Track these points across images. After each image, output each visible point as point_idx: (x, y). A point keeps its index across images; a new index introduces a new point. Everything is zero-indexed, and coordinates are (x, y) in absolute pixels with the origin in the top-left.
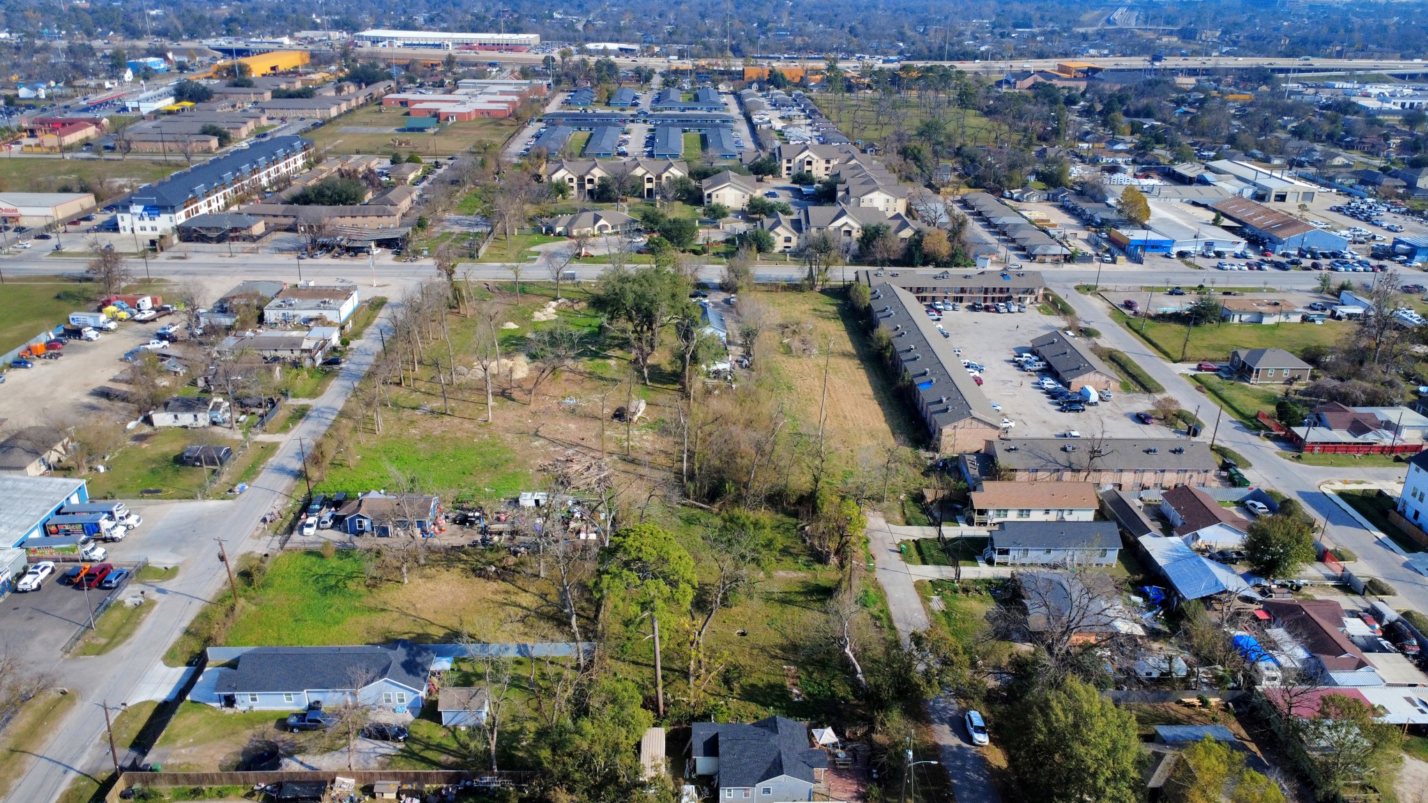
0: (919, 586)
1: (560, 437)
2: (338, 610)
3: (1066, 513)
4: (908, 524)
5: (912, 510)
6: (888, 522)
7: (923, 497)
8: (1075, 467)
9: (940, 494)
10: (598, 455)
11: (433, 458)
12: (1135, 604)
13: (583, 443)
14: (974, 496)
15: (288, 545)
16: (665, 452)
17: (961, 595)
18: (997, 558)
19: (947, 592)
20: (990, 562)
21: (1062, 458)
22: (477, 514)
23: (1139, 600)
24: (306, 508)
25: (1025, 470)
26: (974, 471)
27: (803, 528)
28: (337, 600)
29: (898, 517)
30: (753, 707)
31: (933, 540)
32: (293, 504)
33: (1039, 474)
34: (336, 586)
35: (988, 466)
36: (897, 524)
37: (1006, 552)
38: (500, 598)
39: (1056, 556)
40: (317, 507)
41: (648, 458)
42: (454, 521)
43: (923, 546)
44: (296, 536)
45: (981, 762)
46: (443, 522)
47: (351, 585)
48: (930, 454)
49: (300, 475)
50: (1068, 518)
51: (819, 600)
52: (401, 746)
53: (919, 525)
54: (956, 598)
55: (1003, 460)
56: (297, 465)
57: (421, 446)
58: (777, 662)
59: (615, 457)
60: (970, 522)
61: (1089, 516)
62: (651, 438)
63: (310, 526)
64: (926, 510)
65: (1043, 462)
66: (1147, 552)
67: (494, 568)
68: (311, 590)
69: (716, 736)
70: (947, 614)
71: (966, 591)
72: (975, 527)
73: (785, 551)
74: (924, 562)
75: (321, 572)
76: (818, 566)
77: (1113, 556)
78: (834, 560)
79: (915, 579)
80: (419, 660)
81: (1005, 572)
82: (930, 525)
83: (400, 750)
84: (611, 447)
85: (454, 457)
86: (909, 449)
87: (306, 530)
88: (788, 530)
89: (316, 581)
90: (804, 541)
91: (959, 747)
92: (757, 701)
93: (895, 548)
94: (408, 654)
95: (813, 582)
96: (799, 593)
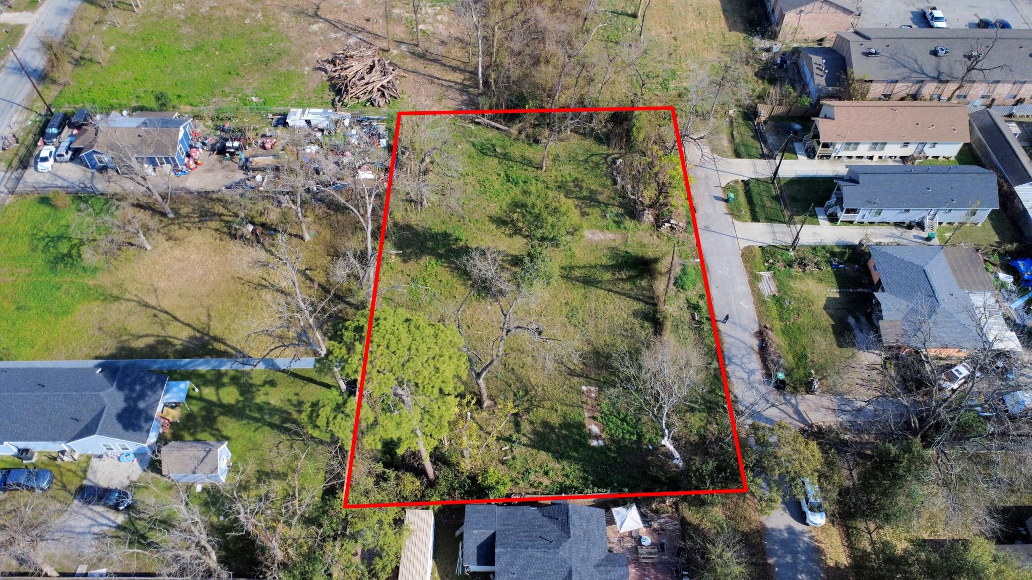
0: (747, 255)
1: (342, 17)
2: (67, 292)
3: (927, 146)
4: (738, 155)
5: (744, 133)
6: (713, 150)
7: (756, 114)
8: (943, 78)
9: (779, 110)
10: (384, 45)
11: (198, 48)
12: (1003, 285)
13: (368, 27)
14: (821, 124)
15: (20, 188)
16: (461, 40)
17: (796, 270)
18: (842, 216)
19: (780, 266)
20: (833, 219)
21: (929, 64)
22: (236, 144)
23: (1006, 278)
24: (42, 133)
25: (883, 81)
26: (819, 80)
27: (614, 162)
28: (66, 278)
29: (725, 143)
30: (543, 456)
31: (765, 181)
32: (32, 120)
33: (899, 85)
34: (69, 255)
35: (838, 78)
36: (722, 154)
37: (854, 211)
38: (256, 274)
39: (914, 216)
40: (54, 131)
41: (441, 50)
42: (212, 150)
43: (755, 190)
44: (30, 176)
45: (816, 552)
46: (200, 153)
47: (87, 253)
48: (767, 44)
49: (42, 77)
50: (929, 152)
51: (629, 278)
52: (120, 519)
53: (750, 156)
54: (790, 276)
55: (859, 68)
56: (38, 61)
57: (185, 30)
58: (575, 380)
59: (404, 47)
60: (811, 154)
61: (951, 150)
62: (445, 19)
63: (45, 159)
64: (759, 135)
65: (906, 72)
66: (1025, 210)
67: (250, 228)
68: (40, 260)
69: (494, 534)
70: (778, 300)
71: (802, 264)
72: (816, 161)
73: (591, 200)
74: (755, 219)
75: (53, 231)
76: (629, 223)
77: (983, 215)
78: (648, 217)
79: (744, 244)
80: (142, 405)
81: (851, 235)
82: (763, 156)
83: (120, 527)
84: (399, 32)
85: (221, 48)
86: (742, 36)
87: (41, 166)
88: (597, 165)
89: (46, 248)
90: (615, 182)
91: (790, 530)
92: (548, 450)
93: (721, 194)
94: (127, 399)
95: (623, 248)
96: (606, 267)
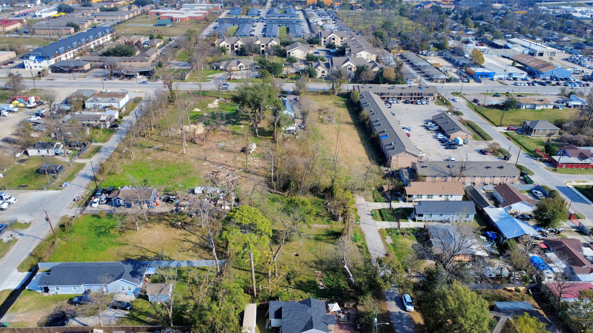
0: (381, 231)
1: (216, 161)
2: (104, 243)
3: (449, 196)
4: (376, 201)
5: (378, 195)
6: (366, 200)
7: (383, 189)
8: (453, 175)
9: (391, 187)
10: (233, 169)
11: (157, 170)
12: (483, 240)
13: (226, 163)
14: (407, 189)
15: (84, 212)
16: (264, 168)
17: (400, 236)
18: (417, 218)
19: (394, 234)
20: (414, 220)
21: (447, 170)
22: (174, 197)
23: (484, 238)
24: (94, 194)
25: (430, 176)
26: (406, 177)
27: (327, 204)
28: (104, 239)
29: (371, 198)
30: (300, 292)
31: (387, 209)
32: (89, 192)
33: (437, 178)
34: (105, 232)
35: (413, 175)
36: (370, 201)
37: (421, 215)
38: (182, 238)
39: (445, 217)
40: (100, 194)
41: (256, 170)
42: (164, 200)
43: (383, 212)
44: (88, 208)
45: (410, 320)
46: (158, 201)
47: (112, 231)
48: (386, 169)
49: (94, 179)
50: (451, 199)
51: (333, 239)
52: (127, 312)
53: (381, 202)
54: (398, 237)
55: (420, 172)
56: (91, 174)
57: (151, 165)
58: (313, 269)
59: (241, 170)
60: (405, 201)
61: (460, 198)
62: (258, 161)
63: (95, 203)
64: (384, 195)
65: (439, 173)
66: (488, 216)
67: (180, 223)
68: (93, 234)
69: (281, 309)
70: (394, 245)
71: (403, 234)
72: (407, 203)
73: (318, 215)
74: (383, 220)
75: (98, 225)
76: (333, 222)
77: (472, 217)
78: (341, 219)
79: (379, 228)
80: (139, 270)
81: (421, 225)
82: (386, 202)
83: (127, 315)
84: (239, 165)
85: (166, 170)
86: (376, 166)
87: (93, 205)
88: (320, 204)
89: (96, 230)
90: (327, 210)
91: (399, 313)
92: (302, 289)
93: (370, 213)
95: (331, 230)
96: (324, 235)
